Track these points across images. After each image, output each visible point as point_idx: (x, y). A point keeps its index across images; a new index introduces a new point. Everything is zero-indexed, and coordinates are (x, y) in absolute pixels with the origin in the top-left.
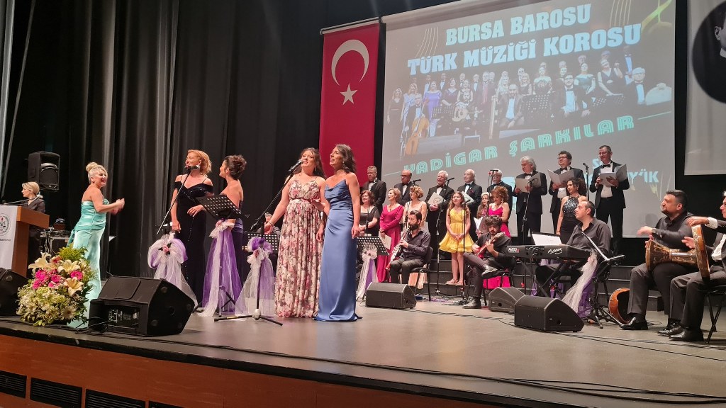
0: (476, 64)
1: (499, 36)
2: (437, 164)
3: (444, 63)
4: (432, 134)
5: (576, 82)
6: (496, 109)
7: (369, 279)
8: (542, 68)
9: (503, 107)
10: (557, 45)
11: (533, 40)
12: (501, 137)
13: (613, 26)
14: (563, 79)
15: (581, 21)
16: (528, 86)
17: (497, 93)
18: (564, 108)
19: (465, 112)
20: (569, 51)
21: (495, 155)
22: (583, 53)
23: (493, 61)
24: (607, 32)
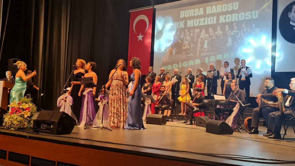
0: (192, 26)
1: (202, 14)
2: (176, 66)
3: (179, 25)
4: (174, 53)
5: (232, 34)
6: (200, 44)
7: (148, 112)
8: (219, 28)
9: (203, 43)
10: (225, 19)
11: (215, 16)
12: (201, 55)
13: (247, 11)
14: (227, 32)
15: (235, 9)
16: (213, 35)
17: (201, 38)
18: (227, 44)
19: (187, 45)
20: (230, 21)
21: (199, 63)
22: (235, 22)
23: (199, 25)
24: (245, 13)
